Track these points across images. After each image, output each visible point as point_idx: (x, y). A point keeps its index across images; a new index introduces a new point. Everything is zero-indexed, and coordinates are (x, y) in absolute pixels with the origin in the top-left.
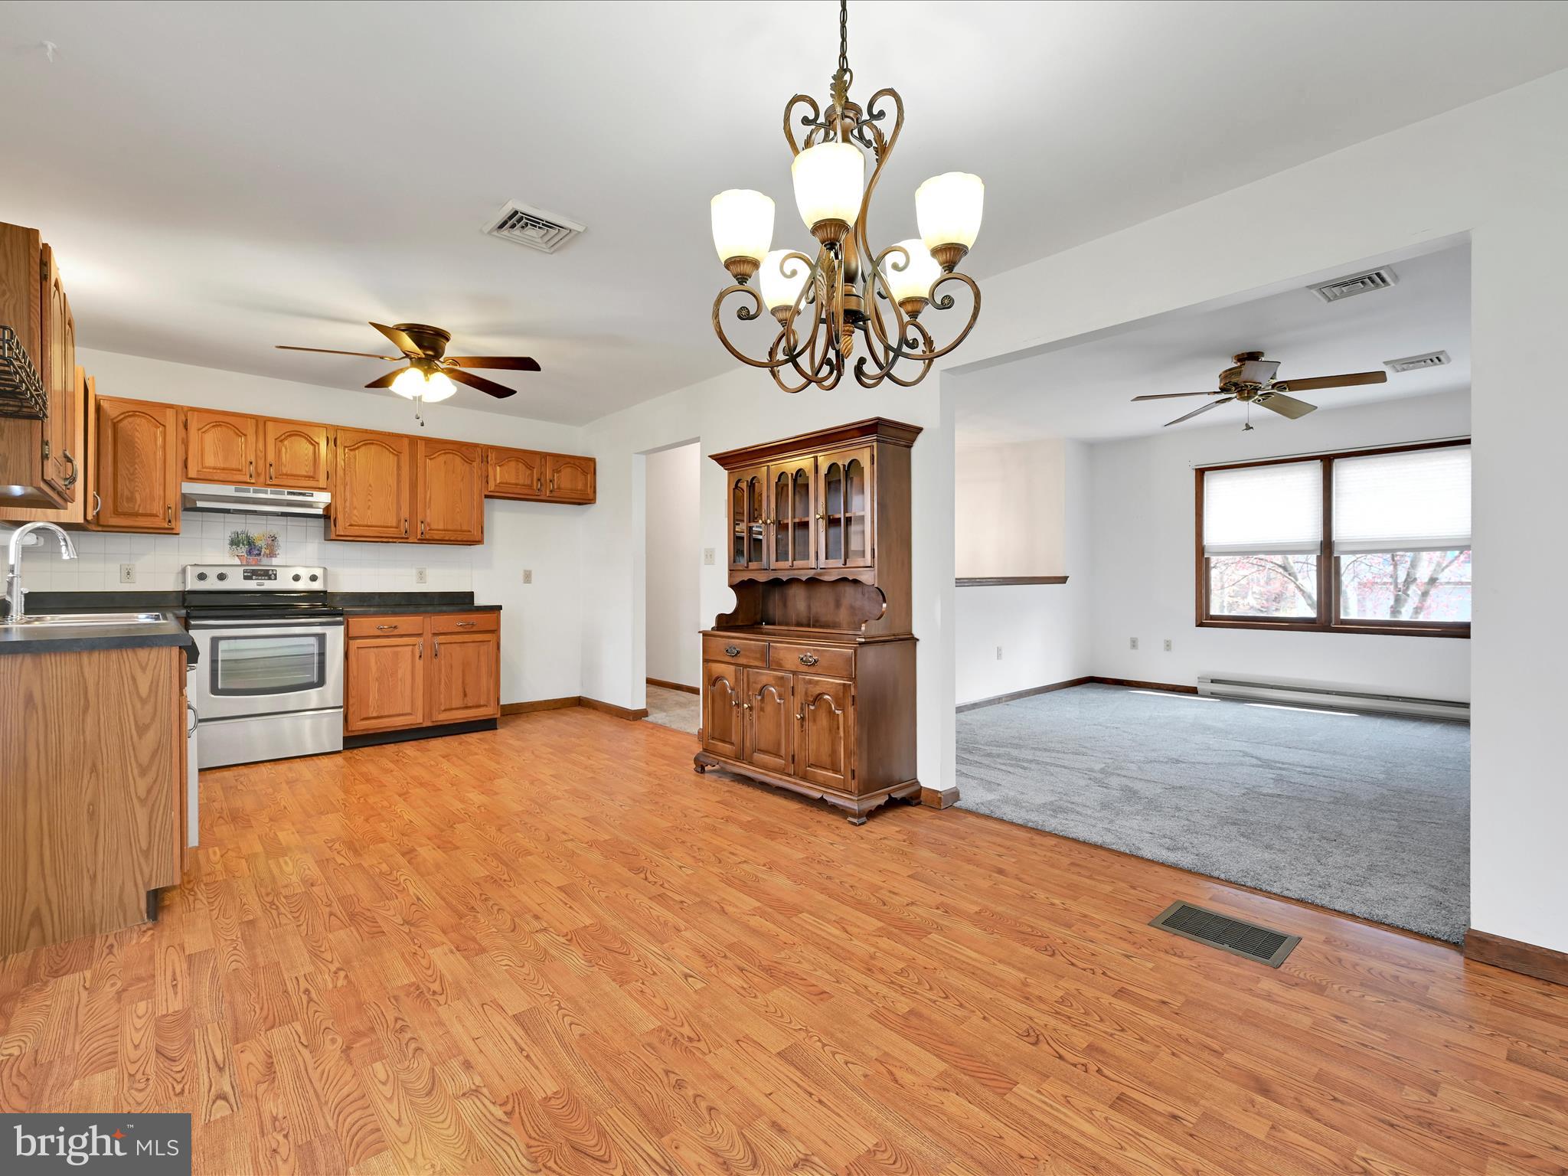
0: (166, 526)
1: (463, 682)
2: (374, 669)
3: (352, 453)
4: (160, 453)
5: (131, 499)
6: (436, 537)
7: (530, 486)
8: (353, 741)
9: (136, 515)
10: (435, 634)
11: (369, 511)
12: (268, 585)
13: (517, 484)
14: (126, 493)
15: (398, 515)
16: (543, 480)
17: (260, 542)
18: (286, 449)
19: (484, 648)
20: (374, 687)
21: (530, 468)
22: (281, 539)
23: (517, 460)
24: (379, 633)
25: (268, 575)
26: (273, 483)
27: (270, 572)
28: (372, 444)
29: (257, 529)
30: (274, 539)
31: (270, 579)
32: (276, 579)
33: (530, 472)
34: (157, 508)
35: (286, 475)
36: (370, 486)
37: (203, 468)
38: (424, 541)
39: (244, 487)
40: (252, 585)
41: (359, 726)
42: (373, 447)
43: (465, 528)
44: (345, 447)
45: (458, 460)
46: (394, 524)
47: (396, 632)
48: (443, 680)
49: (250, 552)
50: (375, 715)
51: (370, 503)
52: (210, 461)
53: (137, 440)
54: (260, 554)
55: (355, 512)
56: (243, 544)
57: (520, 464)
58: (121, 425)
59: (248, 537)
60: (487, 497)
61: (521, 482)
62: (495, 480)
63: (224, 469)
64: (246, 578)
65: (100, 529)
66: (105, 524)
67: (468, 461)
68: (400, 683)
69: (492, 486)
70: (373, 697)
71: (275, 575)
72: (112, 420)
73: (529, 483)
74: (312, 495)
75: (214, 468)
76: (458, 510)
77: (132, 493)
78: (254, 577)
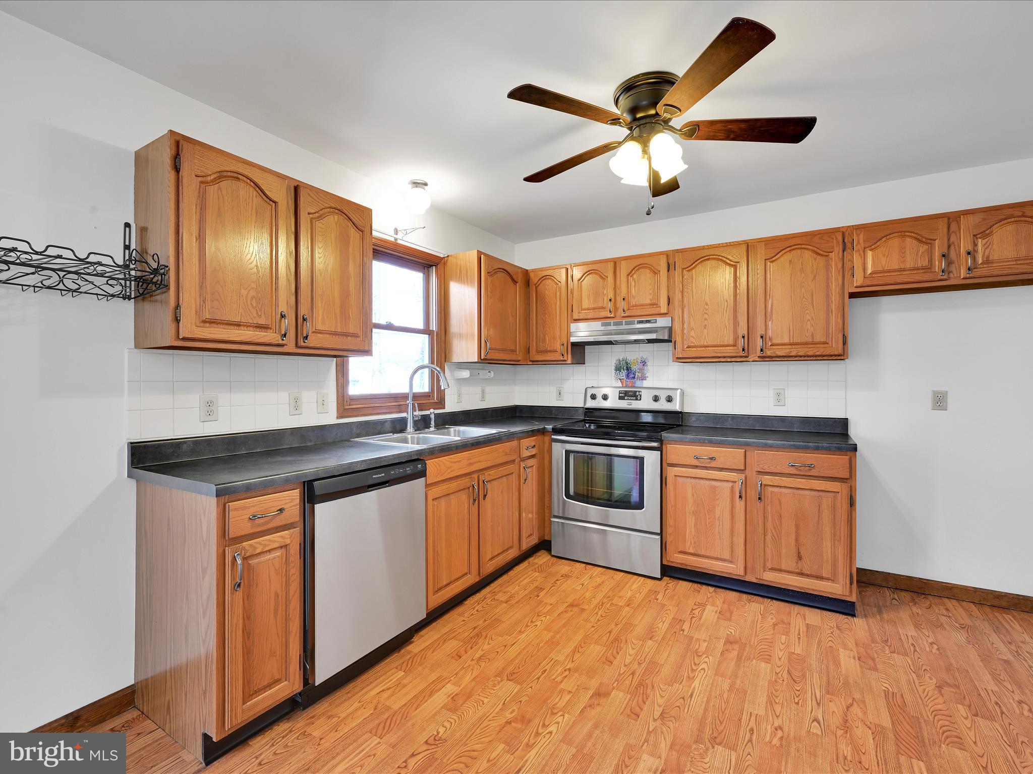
0: (562, 359)
1: (797, 540)
2: (691, 502)
3: (690, 273)
4: (558, 303)
5: (544, 340)
6: (780, 353)
7: (928, 268)
8: (669, 571)
9: (547, 352)
10: (760, 473)
11: (706, 331)
12: (635, 405)
13: (902, 270)
14: (542, 336)
15: (735, 331)
16: (953, 255)
17: (635, 367)
18: (635, 282)
19: (827, 500)
20: (691, 520)
21: (929, 242)
22: (649, 363)
23: (902, 234)
24: (696, 463)
25: (635, 396)
26: (626, 315)
27: (638, 393)
28: (708, 259)
29: (632, 354)
30: (644, 363)
31: (637, 399)
32: (640, 400)
33: (926, 247)
34: (558, 346)
35: (636, 306)
36: (707, 304)
37: (582, 310)
38: (764, 358)
39: (608, 321)
40: (624, 404)
41: (677, 559)
42: (708, 262)
43: (818, 339)
44: (683, 269)
45: (808, 255)
46: (731, 342)
47: (713, 464)
48: (769, 531)
49: (628, 376)
50: (691, 551)
51: (706, 322)
52: (585, 304)
53: (547, 297)
54: (634, 378)
55: (692, 333)
56: (624, 370)
57: (908, 240)
58: (539, 287)
59: (627, 363)
60: (853, 295)
61: (909, 264)
62: (865, 270)
63: (594, 309)
64: (621, 398)
65: (531, 363)
66: (532, 360)
67: (823, 254)
68: (717, 523)
69: (858, 280)
70: (690, 531)
71: (641, 396)
72: (535, 285)
73: (925, 263)
74: (656, 322)
75: (588, 309)
76: (808, 317)
77: (544, 336)
78: (626, 398)
